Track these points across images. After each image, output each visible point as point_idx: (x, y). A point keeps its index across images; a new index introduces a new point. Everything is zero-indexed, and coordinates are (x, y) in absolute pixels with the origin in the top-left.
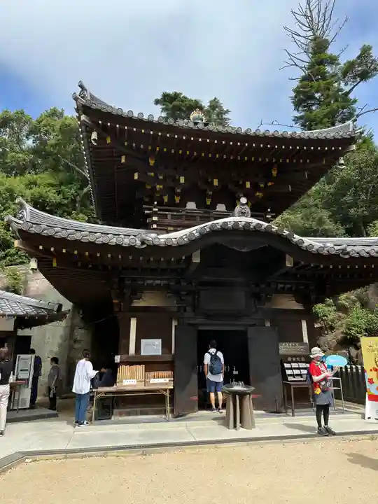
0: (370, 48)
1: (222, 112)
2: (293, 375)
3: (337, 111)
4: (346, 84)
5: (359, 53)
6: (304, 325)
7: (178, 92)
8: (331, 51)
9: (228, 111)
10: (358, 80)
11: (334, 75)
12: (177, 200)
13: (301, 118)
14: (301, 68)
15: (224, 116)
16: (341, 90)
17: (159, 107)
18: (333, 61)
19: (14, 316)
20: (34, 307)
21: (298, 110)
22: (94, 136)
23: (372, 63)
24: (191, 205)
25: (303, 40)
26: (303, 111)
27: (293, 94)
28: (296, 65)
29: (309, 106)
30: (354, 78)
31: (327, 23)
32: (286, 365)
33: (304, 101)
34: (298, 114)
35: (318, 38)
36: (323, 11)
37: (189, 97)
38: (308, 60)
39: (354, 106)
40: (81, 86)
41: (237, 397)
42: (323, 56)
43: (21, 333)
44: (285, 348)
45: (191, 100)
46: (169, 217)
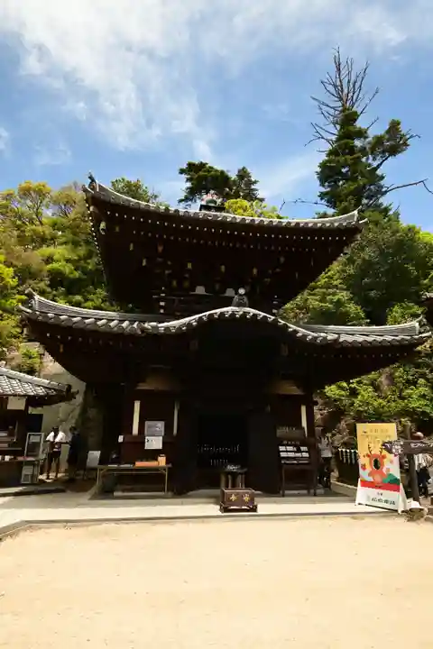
0: (399, 124)
1: (251, 183)
2: (288, 458)
3: (364, 187)
4: (374, 159)
5: (388, 127)
6: (303, 409)
7: (204, 162)
8: (361, 123)
9: (255, 182)
10: (387, 154)
11: (363, 150)
12: (186, 284)
13: (326, 193)
14: (328, 140)
15: (253, 187)
16: (370, 165)
17: (184, 176)
18: (361, 134)
19: (24, 396)
20: (45, 387)
21: (323, 186)
22: (103, 225)
23: (401, 138)
24: (200, 290)
25: (332, 111)
26: (329, 186)
27: (319, 170)
28: (323, 138)
29: (336, 182)
30: (383, 152)
31: (356, 94)
32: (282, 448)
33: (331, 177)
34: (323, 190)
35: (348, 110)
36: (352, 81)
37: (216, 167)
38: (336, 132)
39: (382, 182)
40: (90, 178)
41: (230, 476)
42: (351, 128)
43: (31, 411)
44: (282, 431)
45: (217, 171)
46: (177, 302)
